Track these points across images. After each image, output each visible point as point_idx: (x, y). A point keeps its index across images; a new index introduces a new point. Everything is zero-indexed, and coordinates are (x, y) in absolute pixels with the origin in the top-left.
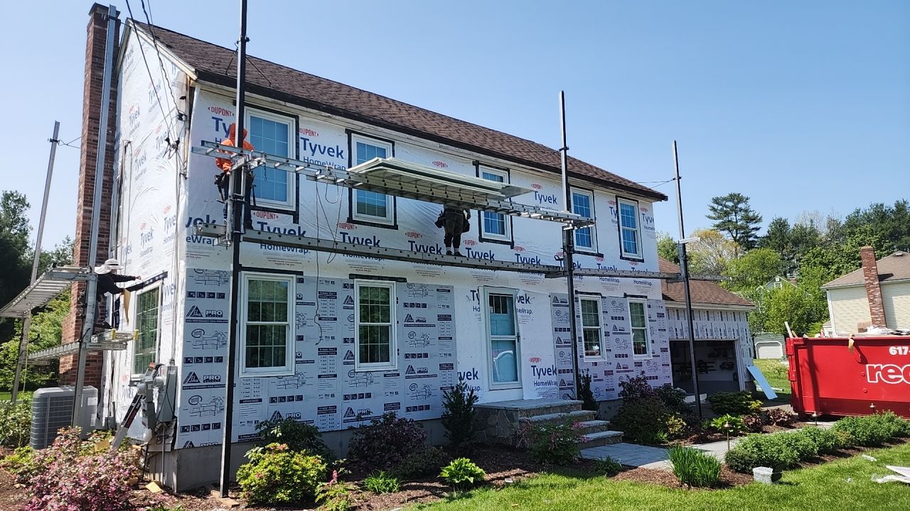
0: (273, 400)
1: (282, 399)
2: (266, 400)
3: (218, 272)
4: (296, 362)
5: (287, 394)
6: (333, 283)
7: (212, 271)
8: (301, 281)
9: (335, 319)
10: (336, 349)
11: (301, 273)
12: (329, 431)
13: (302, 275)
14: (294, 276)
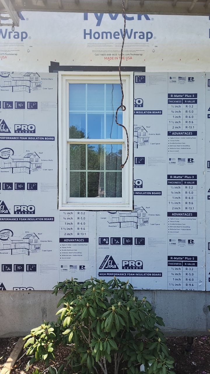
0: (103, 241)
1: (116, 241)
2: (94, 241)
3: (28, 74)
4: (135, 193)
5: (122, 234)
6: (191, 79)
7: (20, 73)
8: (141, 80)
9: (195, 133)
10: (195, 177)
11: (143, 69)
12: (186, 291)
13: (144, 71)
14: (131, 73)
